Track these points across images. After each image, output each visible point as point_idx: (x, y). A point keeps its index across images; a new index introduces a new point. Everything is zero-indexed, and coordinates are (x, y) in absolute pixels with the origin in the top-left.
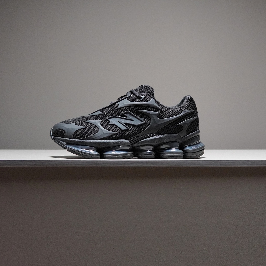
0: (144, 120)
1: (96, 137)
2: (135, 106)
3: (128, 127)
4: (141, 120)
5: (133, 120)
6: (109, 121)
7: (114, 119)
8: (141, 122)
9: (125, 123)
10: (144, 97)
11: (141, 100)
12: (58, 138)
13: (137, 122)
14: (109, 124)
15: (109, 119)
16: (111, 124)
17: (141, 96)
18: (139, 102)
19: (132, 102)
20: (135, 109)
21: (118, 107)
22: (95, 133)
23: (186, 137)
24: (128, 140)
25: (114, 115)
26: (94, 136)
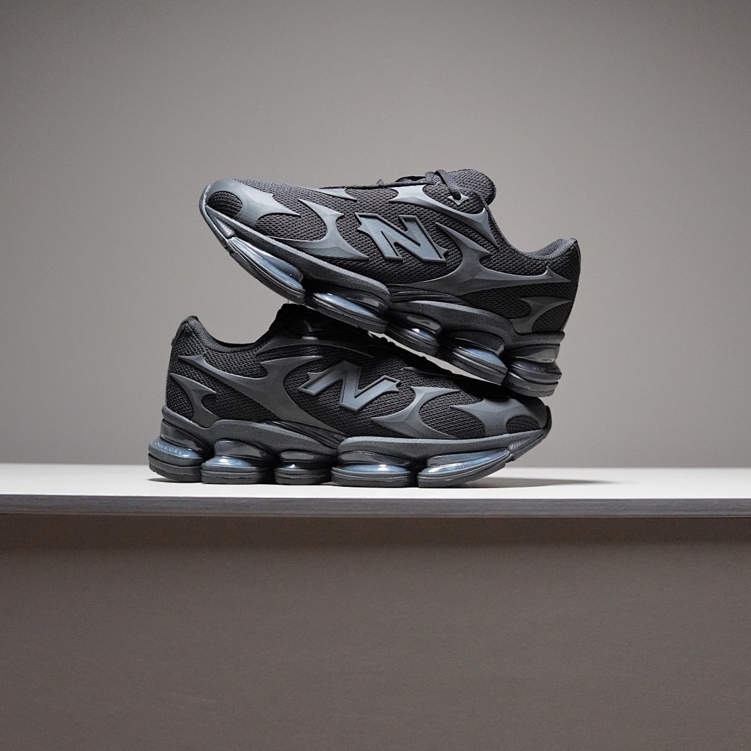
0: (445, 255)
2: (438, 213)
3: (400, 257)
4: (438, 250)
5: (418, 244)
6: (360, 224)
7: (374, 221)
8: (436, 255)
9: (396, 244)
10: (467, 200)
11: (456, 204)
12: (218, 215)
13: (427, 251)
15: (360, 216)
16: (361, 232)
17: (461, 195)
18: (450, 207)
19: (434, 198)
20: (435, 219)
21: (394, 197)
22: (314, 239)
23: (526, 337)
24: (387, 286)
25: (376, 213)
26: (311, 243)
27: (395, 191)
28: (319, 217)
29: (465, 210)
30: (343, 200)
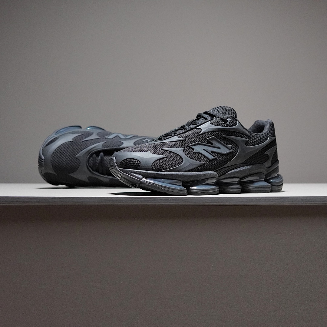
0: (232, 148)
1: (181, 168)
2: (222, 131)
3: (216, 157)
4: (228, 147)
5: (220, 148)
6: (193, 149)
7: (198, 146)
8: (228, 150)
9: (212, 152)
10: (231, 121)
11: (227, 124)
13: (224, 150)
14: (194, 153)
15: (192, 146)
16: (195, 153)
17: (228, 119)
18: (225, 126)
19: (217, 126)
20: (221, 134)
21: (200, 131)
22: (180, 164)
23: (271, 168)
24: (215, 171)
25: (197, 142)
26: (179, 167)
27: (199, 128)
28: (175, 153)
29: (232, 125)
30: (180, 142)
